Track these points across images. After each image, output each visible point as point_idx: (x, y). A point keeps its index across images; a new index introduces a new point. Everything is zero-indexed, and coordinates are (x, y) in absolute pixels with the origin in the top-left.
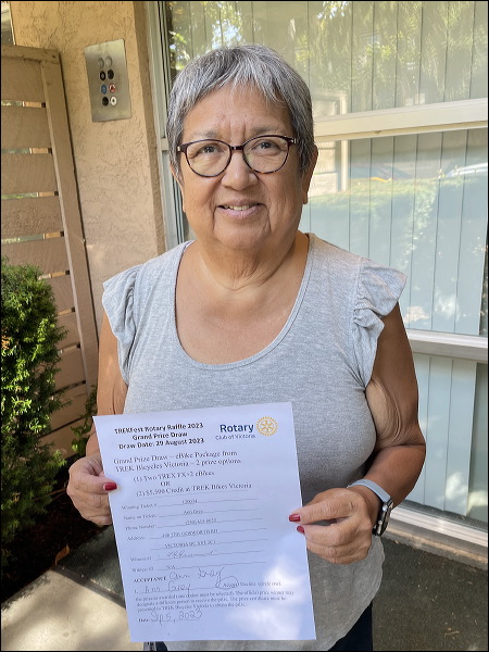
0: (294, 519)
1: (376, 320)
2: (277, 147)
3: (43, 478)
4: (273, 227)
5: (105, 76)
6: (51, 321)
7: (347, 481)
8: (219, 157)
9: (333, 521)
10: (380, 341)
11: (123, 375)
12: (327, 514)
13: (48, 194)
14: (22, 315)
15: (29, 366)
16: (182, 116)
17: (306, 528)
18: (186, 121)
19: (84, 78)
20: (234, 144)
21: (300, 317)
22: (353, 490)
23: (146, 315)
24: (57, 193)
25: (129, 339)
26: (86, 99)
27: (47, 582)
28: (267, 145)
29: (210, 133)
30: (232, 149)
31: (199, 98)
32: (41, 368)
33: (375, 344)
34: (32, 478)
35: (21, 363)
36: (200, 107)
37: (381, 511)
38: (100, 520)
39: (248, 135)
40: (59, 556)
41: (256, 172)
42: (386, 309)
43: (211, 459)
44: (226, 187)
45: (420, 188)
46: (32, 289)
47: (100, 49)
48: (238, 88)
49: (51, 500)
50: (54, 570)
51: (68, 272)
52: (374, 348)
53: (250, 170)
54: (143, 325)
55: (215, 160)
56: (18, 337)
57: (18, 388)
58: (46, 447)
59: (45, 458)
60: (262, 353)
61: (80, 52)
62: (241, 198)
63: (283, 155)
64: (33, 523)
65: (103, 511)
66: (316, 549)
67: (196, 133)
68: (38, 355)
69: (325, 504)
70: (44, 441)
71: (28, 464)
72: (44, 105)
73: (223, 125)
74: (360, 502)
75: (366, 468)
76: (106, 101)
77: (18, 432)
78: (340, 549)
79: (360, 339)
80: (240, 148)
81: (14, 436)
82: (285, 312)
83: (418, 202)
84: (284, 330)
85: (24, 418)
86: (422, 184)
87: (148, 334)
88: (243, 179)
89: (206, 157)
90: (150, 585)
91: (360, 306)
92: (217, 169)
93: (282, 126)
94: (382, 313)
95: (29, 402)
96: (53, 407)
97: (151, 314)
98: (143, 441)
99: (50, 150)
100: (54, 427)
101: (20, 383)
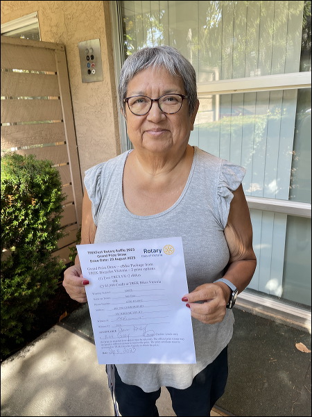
0: (184, 300)
1: (229, 193)
2: (177, 100)
3: (53, 275)
4: (174, 142)
5: (89, 58)
6: (59, 190)
7: (213, 279)
8: (145, 105)
9: (205, 301)
10: (231, 204)
11: (94, 221)
12: (202, 298)
13: (58, 121)
14: (43, 187)
15: (46, 215)
16: (127, 83)
17: (191, 305)
18: (128, 86)
19: (78, 59)
20: (154, 98)
21: (189, 191)
22: (216, 284)
23: (107, 188)
24: (62, 121)
25: (98, 202)
26: (79, 70)
27: (55, 331)
28: (171, 99)
29: (141, 93)
30: (152, 101)
31: (135, 74)
32: (53, 216)
33: (229, 206)
34: (47, 275)
35: (42, 213)
36: (136, 78)
37: (231, 295)
38: (80, 300)
39: (161, 93)
40: (62, 317)
41: (165, 113)
42: (235, 187)
43: (139, 267)
44: (149, 121)
45: (257, 120)
46: (48, 173)
47: (87, 44)
48: (156, 68)
49: (57, 287)
50: (59, 325)
51: (68, 164)
52: (229, 208)
53: (162, 112)
54: (105, 195)
55: (143, 107)
56: (41, 199)
57: (40, 226)
58: (55, 258)
59: (54, 264)
60: (168, 210)
61: (76, 45)
62: (157, 127)
63: (179, 104)
64: (47, 299)
65: (82, 295)
66: (196, 316)
67: (134, 92)
68: (51, 209)
69: (201, 292)
70: (54, 255)
71: (45, 267)
72: (56, 73)
73: (148, 88)
74: (220, 290)
75: (224, 272)
76: (89, 72)
77: (40, 250)
78: (209, 316)
79: (221, 203)
80: (157, 101)
81: (37, 252)
82: (181, 188)
83: (256, 128)
84: (180, 198)
85: (43, 243)
86: (259, 118)
87: (108, 199)
88: (158, 117)
89: (139, 105)
90: (108, 334)
91: (220, 186)
92: (145, 111)
93: (179, 89)
94: (233, 189)
95: (46, 234)
96: (59, 237)
97: (110, 188)
98: (103, 258)
99: (59, 98)
100: (59, 247)
101: (41, 224)
